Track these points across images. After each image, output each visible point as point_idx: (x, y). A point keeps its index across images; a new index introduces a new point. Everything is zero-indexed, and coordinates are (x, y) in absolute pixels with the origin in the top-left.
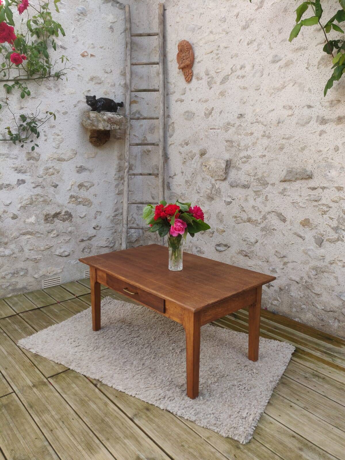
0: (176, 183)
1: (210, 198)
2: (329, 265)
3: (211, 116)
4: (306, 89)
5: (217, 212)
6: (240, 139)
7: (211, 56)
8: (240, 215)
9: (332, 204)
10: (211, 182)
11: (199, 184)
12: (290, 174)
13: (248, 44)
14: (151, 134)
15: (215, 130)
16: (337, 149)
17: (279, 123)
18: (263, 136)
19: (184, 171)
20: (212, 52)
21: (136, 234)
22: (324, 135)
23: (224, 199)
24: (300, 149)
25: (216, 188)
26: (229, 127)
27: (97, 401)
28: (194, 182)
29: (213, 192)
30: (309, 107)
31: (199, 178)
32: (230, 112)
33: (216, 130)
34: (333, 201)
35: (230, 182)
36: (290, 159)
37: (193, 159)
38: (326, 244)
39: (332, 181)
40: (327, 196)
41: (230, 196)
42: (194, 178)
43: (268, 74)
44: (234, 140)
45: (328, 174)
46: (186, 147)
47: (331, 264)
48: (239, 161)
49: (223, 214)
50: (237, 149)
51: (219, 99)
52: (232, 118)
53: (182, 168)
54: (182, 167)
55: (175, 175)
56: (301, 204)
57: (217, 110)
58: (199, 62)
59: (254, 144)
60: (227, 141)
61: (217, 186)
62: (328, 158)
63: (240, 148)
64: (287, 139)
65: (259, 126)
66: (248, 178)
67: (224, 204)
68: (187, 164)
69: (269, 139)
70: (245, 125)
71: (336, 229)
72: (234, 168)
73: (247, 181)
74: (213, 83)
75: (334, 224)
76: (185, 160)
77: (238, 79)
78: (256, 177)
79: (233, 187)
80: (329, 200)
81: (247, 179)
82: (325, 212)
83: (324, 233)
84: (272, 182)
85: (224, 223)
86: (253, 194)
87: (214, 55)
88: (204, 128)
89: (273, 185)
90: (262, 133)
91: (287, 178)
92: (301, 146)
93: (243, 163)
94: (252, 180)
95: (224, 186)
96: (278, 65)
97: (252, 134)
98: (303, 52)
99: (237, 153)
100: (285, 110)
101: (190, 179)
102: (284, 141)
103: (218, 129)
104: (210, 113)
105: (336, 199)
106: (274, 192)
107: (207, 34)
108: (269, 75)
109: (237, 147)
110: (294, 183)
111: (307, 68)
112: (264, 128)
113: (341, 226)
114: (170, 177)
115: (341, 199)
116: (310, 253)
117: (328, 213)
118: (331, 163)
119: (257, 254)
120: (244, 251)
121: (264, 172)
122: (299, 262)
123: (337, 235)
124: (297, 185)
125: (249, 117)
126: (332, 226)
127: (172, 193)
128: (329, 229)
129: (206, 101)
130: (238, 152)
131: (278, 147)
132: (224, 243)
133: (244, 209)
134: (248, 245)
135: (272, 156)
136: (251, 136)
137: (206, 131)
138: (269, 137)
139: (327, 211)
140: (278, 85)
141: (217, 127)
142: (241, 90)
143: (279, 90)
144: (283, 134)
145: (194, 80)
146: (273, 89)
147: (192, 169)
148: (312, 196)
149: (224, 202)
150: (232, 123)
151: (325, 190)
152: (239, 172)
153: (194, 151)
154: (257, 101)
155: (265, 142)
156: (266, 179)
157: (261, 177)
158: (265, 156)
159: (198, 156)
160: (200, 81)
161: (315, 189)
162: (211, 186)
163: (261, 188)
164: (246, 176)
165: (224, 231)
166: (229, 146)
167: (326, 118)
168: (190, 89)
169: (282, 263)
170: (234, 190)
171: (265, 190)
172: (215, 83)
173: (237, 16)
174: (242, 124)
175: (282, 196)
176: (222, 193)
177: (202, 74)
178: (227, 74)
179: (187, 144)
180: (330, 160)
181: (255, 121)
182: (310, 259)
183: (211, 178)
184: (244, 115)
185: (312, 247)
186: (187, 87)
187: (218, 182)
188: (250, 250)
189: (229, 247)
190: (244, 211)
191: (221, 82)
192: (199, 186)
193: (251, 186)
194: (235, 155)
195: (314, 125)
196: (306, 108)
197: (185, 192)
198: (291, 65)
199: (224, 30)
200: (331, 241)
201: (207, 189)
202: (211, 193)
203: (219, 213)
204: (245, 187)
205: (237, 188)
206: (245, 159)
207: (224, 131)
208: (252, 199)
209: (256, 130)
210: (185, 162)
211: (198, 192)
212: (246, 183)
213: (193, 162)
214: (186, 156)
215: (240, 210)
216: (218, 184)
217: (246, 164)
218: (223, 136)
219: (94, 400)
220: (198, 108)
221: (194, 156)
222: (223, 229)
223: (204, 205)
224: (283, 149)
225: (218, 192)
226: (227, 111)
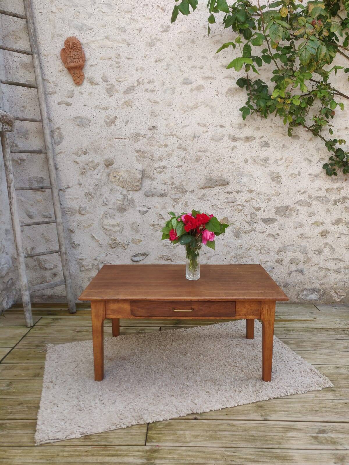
0: (71, 197)
1: (122, 209)
2: (246, 252)
3: (113, 125)
4: (218, 112)
5: (131, 223)
6: (153, 151)
7: (109, 63)
8: (158, 223)
9: (245, 204)
10: (121, 193)
11: (105, 195)
12: (210, 182)
13: (156, 61)
14: (24, 140)
15: (121, 140)
16: (246, 161)
17: (194, 137)
18: (179, 148)
19: (83, 183)
20: (110, 59)
21: (6, 265)
22: (235, 150)
23: (138, 209)
24: (216, 161)
25: (129, 199)
26: (139, 137)
27: (222, 427)
28: (98, 194)
29: (126, 203)
30: (222, 126)
31: (105, 190)
32: (139, 123)
33: (123, 140)
34: (246, 202)
35: (144, 192)
36: (207, 169)
37: (95, 169)
38: (243, 235)
39: (244, 186)
40: (240, 199)
41: (145, 206)
42: (99, 190)
43: (180, 93)
44: (146, 150)
45: (241, 180)
46: (83, 156)
47: (248, 250)
48: (154, 171)
49: (138, 224)
50: (150, 160)
51: (123, 108)
52: (142, 129)
53: (79, 180)
54: (80, 178)
55: (68, 187)
56: (219, 206)
57: (121, 120)
58: (92, 66)
59: (169, 155)
60: (138, 152)
61: (129, 197)
62: (240, 168)
63: (154, 159)
64: (204, 151)
65: (174, 139)
66: (165, 187)
67: (139, 214)
68: (88, 175)
69: (186, 151)
70: (158, 137)
71: (249, 223)
72: (148, 178)
73: (164, 190)
74: (113, 91)
75: (248, 219)
76: (84, 171)
77: (146, 92)
78: (174, 186)
79: (148, 196)
80: (243, 201)
81: (164, 188)
82: (240, 211)
83: (241, 227)
84: (190, 190)
85: (141, 232)
86: (172, 202)
87: (113, 63)
88: (107, 137)
89: (192, 192)
90: (178, 145)
91: (207, 185)
92: (217, 158)
93: (158, 173)
94: (170, 189)
95: (138, 196)
96: (190, 87)
97: (166, 146)
98: (212, 81)
99: (151, 164)
100: (200, 127)
101: (92, 191)
102: (200, 154)
103: (125, 139)
104: (113, 122)
105: (248, 200)
106: (193, 198)
107: (101, 38)
108: (181, 94)
109: (151, 157)
110: (212, 189)
111: (217, 95)
112: (180, 141)
113: (253, 220)
114: (61, 190)
115: (252, 199)
116: (230, 245)
117: (242, 211)
118: (243, 172)
119: (180, 256)
120: (165, 255)
121: (182, 181)
122: (221, 254)
123: (251, 227)
124: (216, 190)
125: (162, 129)
126: (247, 221)
127: (64, 208)
128: (245, 224)
129: (106, 109)
130: (152, 163)
131: (194, 158)
132: (142, 252)
133: (163, 216)
134: (169, 250)
135: (189, 167)
136: (165, 148)
137: (110, 140)
138: (185, 149)
139: (242, 210)
140: (191, 105)
141: (123, 137)
142: (151, 103)
143: (192, 108)
144: (199, 147)
145: (86, 83)
146: (187, 107)
147: (95, 181)
148: (229, 199)
149: (138, 212)
150: (143, 133)
151: (239, 193)
152: (154, 182)
153: (96, 161)
154: (170, 115)
155: (182, 153)
156: (184, 187)
157: (179, 186)
158: (181, 166)
159: (102, 166)
160: (95, 87)
161: (231, 193)
162: (122, 197)
163: (180, 195)
164: (162, 185)
165: (141, 241)
166: (141, 157)
167: (236, 136)
168: (81, 93)
169: (206, 259)
170: (149, 199)
171: (184, 197)
172: (117, 91)
173: (140, 31)
174: (155, 136)
175: (202, 201)
176: (136, 203)
177: (97, 78)
178: (132, 85)
179: (85, 153)
180: (241, 170)
181: (169, 134)
182: (230, 250)
183: (121, 189)
184: (156, 127)
185: (231, 240)
186: (75, 89)
187: (131, 192)
188: (172, 253)
189: (148, 255)
190: (163, 218)
191: (124, 92)
192: (106, 198)
193: (169, 194)
194: (148, 166)
195: (226, 141)
196: (219, 127)
197: (86, 205)
198: (203, 90)
199: (124, 40)
200: (245, 232)
201: (118, 200)
202: (123, 204)
203: (133, 223)
204: (162, 195)
205: (153, 198)
206: (160, 169)
207: (133, 142)
208: (171, 206)
209: (171, 142)
210: (84, 172)
211: (106, 205)
212: (164, 192)
213: (95, 172)
214: (86, 167)
215: (157, 218)
216: (131, 194)
217: (162, 174)
218: (132, 147)
219: (217, 429)
220: (95, 114)
221: (97, 167)
222: (139, 238)
223: (115, 217)
224: (199, 160)
225: (132, 202)
226: (135, 122)
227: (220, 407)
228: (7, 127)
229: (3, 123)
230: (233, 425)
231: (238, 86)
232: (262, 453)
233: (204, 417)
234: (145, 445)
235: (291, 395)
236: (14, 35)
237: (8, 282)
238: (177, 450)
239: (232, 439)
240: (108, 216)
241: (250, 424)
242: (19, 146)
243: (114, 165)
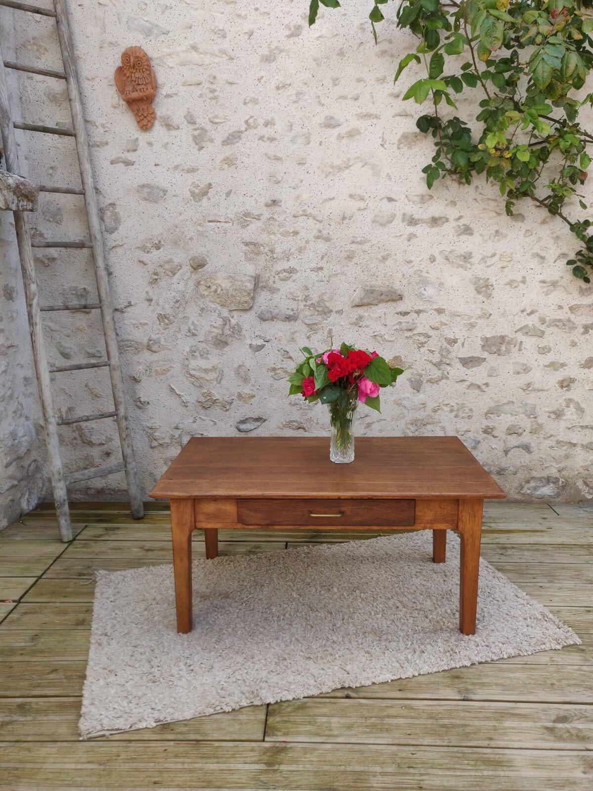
0: (134, 322)
1: (221, 343)
2: (433, 414)
3: (205, 198)
4: (383, 174)
5: (236, 365)
6: (273, 242)
7: (197, 91)
8: (281, 366)
9: (431, 333)
10: (219, 314)
11: (192, 319)
12: (371, 295)
13: (278, 88)
14: (54, 225)
15: (218, 224)
16: (433, 259)
17: (344, 218)
18: (318, 237)
19: (155, 298)
20: (199, 84)
21: (26, 438)
22: (413, 241)
23: (248, 342)
24: (381, 259)
25: (232, 325)
26: (248, 219)
27: (392, 712)
28: (180, 316)
29: (227, 332)
30: (390, 200)
31: (192, 310)
32: (249, 195)
33: (222, 224)
34: (433, 329)
35: (258, 313)
36: (366, 273)
37: (174, 274)
38: (426, 386)
39: (429, 301)
40: (423, 324)
41: (260, 337)
42: (181, 309)
43: (318, 143)
44: (262, 242)
45: (424, 292)
46: (155, 252)
47: (435, 411)
48: (274, 277)
49: (248, 367)
50: (268, 258)
51: (221, 169)
52: (254, 205)
53: (147, 292)
54: (148, 289)
55: (130, 305)
56: (386, 337)
57: (219, 190)
58: (168, 96)
59: (301, 250)
60: (247, 244)
61: (233, 322)
62: (422, 271)
63: (275, 256)
64: (360, 243)
65: (308, 221)
66: (294, 305)
67: (250, 350)
68: (162, 283)
69: (329, 243)
70: (282, 218)
71: (438, 365)
72: (265, 290)
73: (292, 310)
74: (205, 139)
75: (436, 358)
76: (156, 277)
77: (260, 142)
78: (309, 303)
79: (265, 320)
80: (428, 327)
81: (292, 307)
82: (422, 344)
83: (423, 372)
84: (337, 309)
85: (253, 382)
86: (305, 329)
87: (205, 91)
88: (194, 218)
89: (340, 312)
90: (315, 232)
91: (365, 301)
92: (382, 254)
93: (283, 280)
94: (302, 307)
95: (247, 320)
96: (336, 131)
97: (296, 233)
98: (375, 121)
99: (269, 264)
100: (353, 200)
101: (169, 311)
102: (354, 247)
103: (226, 222)
104: (205, 193)
105: (437, 325)
106: (342, 323)
107: (184, 48)
108: (320, 145)
109: (269, 253)
110: (374, 308)
111: (382, 145)
112: (319, 226)
113: (444, 360)
114: (116, 310)
115: (442, 324)
116: (405, 403)
117: (426, 345)
118: (427, 277)
120: (294, 421)
121: (323, 294)
122: (389, 419)
123: (441, 372)
124: (381, 309)
125: (289, 204)
126: (434, 361)
127: (122, 341)
128: (430, 366)
129: (193, 170)
130: (272, 263)
131: (343, 255)
132: (255, 416)
133: (291, 354)
134: (301, 411)
135: (335, 269)
136: (294, 238)
137: (200, 225)
138: (328, 240)
139: (426, 343)
140: (337, 162)
141: (222, 219)
142: (269, 160)
143: (340, 169)
144: (351, 236)
145: (158, 127)
146: (332, 167)
147: (174, 294)
148: (403, 324)
149: (248, 347)
150: (255, 213)
151: (421, 315)
152: (275, 296)
153: (177, 261)
154: (302, 181)
155: (322, 246)
156: (327, 304)
157: (318, 302)
158: (321, 269)
159: (186, 269)
160: (174, 133)
161: (407, 313)
162: (220, 322)
163: (319, 318)
164: (289, 301)
165: (254, 396)
166: (253, 252)
167: (416, 216)
168: (150, 144)
169: (363, 426)
170: (266, 325)
171: (327, 322)
172: (212, 141)
173: (251, 35)
174: (276, 217)
175: (356, 328)
176: (244, 332)
177: (178, 118)
178: (236, 129)
179: (158, 247)
180: (424, 274)
181: (301, 213)
182: (406, 411)
183: (219, 308)
184: (279, 202)
185: (407, 395)
186: (140, 138)
187: (235, 314)
188: (305, 418)
189: (265, 420)
190: (290, 358)
191: (223, 141)
192: (193, 323)
193: (301, 316)
194: (265, 268)
195: (398, 224)
196: (385, 200)
197: (159, 336)
198: (358, 137)
199: (223, 52)
200: (430, 381)
201: (214, 327)
202: (223, 334)
203: (240, 366)
204: (289, 318)
205: (274, 322)
206: (285, 274)
207: (239, 227)
208: (303, 336)
209: (303, 228)
210: (156, 279)
211: (194, 335)
212: (291, 313)
213: (175, 279)
214: (159, 270)
215: (281, 358)
216: (235, 316)
217: (288, 282)
218: (238, 235)
219: (385, 714)
220: (174, 180)
221: (179, 270)
222: (250, 392)
223: (209, 356)
224: (352, 258)
225: (237, 331)
226: (243, 193)
227: (388, 677)
228: (25, 203)
229: (18, 197)
230: (411, 708)
231: (418, 130)
232: (460, 755)
233: (362, 694)
234: (264, 741)
235: (509, 657)
236: (34, 44)
237: (30, 466)
238: (317, 749)
239: (409, 732)
240: (197, 354)
241: (440, 706)
242: (46, 236)
243: (206, 266)
